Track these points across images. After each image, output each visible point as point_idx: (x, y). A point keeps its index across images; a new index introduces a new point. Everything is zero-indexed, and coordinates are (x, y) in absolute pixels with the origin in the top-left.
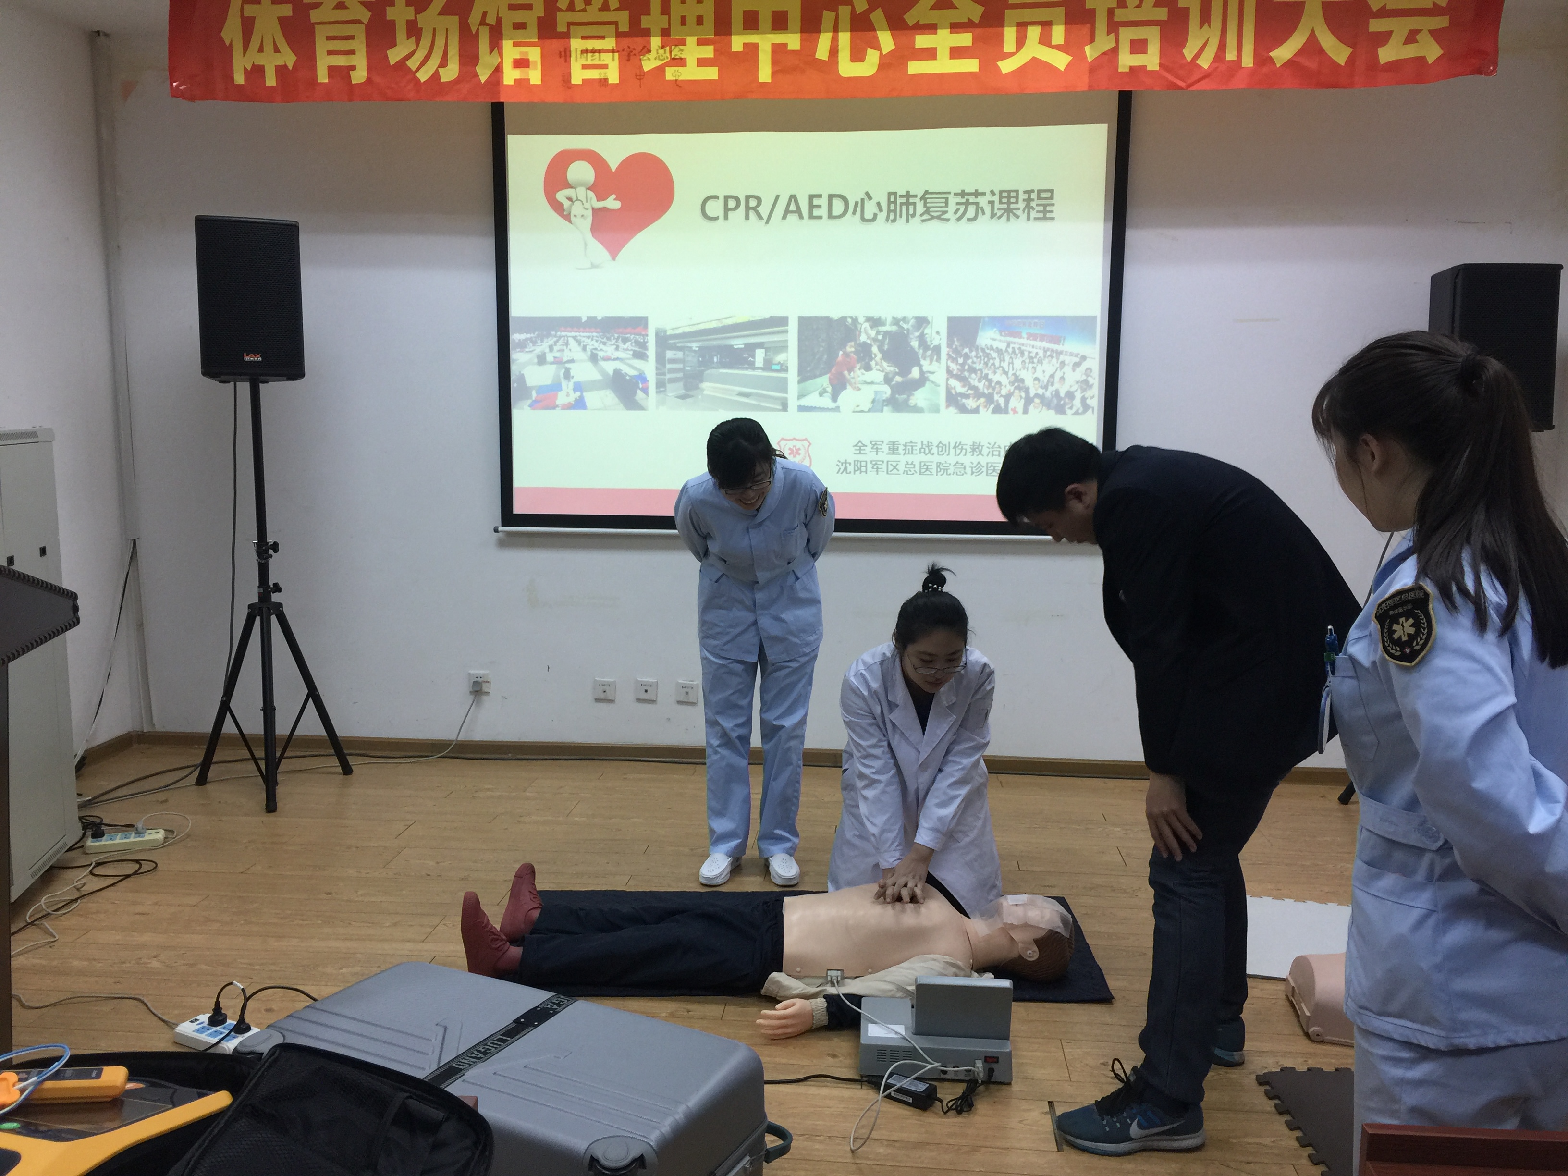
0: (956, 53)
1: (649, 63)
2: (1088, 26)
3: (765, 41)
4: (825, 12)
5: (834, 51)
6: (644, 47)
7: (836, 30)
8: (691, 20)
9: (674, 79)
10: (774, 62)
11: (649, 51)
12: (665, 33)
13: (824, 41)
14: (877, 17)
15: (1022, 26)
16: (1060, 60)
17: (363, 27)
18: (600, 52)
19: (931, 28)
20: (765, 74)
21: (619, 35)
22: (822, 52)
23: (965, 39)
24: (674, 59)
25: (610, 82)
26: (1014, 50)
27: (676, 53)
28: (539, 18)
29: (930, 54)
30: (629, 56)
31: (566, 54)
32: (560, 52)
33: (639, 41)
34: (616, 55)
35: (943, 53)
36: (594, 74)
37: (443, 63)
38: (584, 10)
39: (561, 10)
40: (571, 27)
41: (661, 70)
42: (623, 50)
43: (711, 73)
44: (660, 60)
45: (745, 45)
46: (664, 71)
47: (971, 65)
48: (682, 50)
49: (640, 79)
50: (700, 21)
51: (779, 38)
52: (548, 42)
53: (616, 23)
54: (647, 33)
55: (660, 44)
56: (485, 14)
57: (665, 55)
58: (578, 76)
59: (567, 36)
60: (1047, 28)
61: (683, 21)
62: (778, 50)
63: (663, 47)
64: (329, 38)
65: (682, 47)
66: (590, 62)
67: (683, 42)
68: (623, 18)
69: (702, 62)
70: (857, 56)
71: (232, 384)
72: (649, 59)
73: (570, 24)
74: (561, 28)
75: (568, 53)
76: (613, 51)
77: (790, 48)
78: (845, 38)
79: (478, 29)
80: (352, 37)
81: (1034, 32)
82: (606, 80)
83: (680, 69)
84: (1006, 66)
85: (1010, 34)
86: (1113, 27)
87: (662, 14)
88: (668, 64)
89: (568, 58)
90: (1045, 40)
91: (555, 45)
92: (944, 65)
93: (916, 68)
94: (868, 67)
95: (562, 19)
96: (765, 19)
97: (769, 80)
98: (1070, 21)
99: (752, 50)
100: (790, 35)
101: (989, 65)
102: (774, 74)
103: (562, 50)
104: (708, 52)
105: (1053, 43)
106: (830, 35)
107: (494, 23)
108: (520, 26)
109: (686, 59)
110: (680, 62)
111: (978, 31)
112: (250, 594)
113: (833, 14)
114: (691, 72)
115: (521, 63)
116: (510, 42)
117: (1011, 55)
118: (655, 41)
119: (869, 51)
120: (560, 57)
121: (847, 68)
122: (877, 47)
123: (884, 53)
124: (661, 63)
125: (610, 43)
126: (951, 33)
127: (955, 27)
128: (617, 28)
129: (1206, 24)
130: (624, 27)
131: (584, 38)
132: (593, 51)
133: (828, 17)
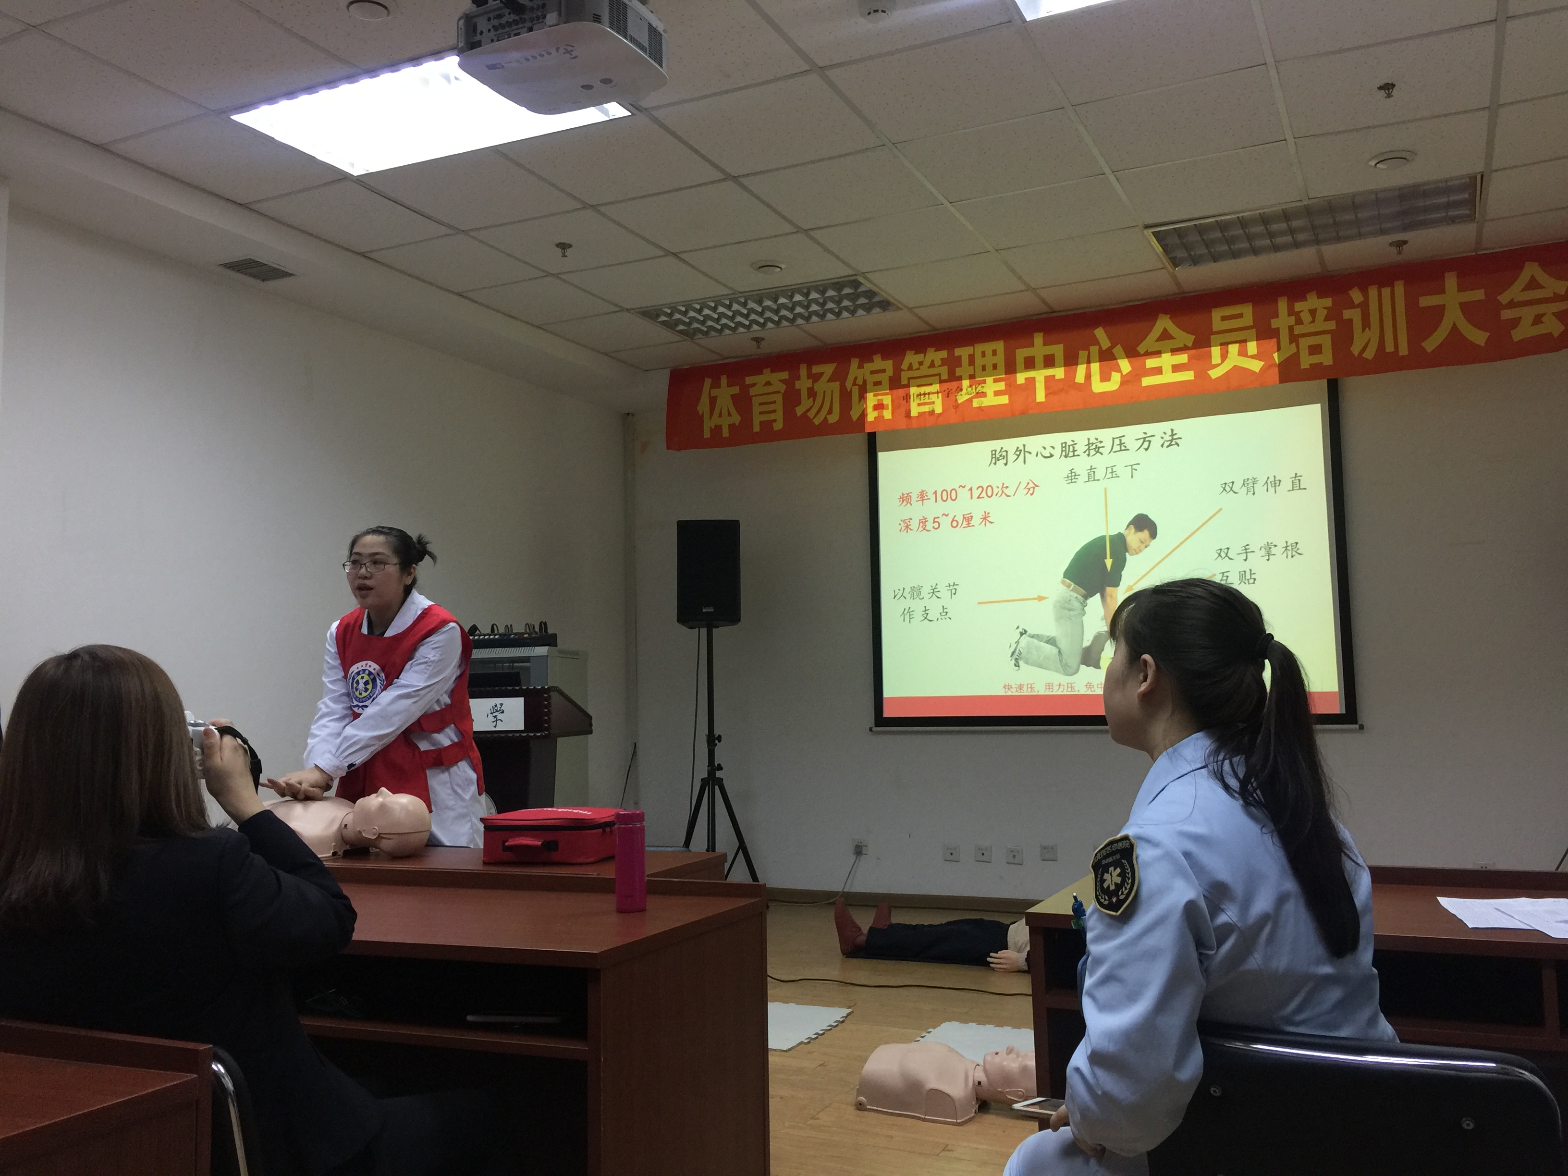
0: (1176, 368)
1: (962, 398)
2: (1275, 340)
3: (1040, 375)
4: (1081, 352)
5: (1088, 376)
6: (958, 387)
7: (1089, 362)
8: (989, 367)
9: (978, 406)
10: (1046, 388)
11: (961, 390)
12: (972, 377)
13: (1081, 370)
14: (1118, 350)
15: (1224, 345)
16: (1256, 366)
17: (781, 395)
18: (929, 394)
19: (1158, 353)
20: (1041, 396)
21: (941, 382)
22: (1080, 377)
23: (1182, 358)
24: (977, 393)
25: (936, 412)
26: (1220, 362)
27: (979, 389)
28: (890, 377)
29: (1158, 371)
30: (948, 394)
31: (907, 398)
32: (904, 397)
33: (954, 385)
34: (940, 395)
35: (1167, 369)
36: (926, 409)
37: (830, 412)
38: (918, 369)
39: (904, 371)
40: (911, 380)
41: (970, 401)
42: (944, 391)
43: (1004, 400)
44: (968, 394)
45: (1026, 379)
46: (972, 401)
47: (1188, 376)
48: (983, 387)
49: (956, 408)
50: (995, 367)
51: (1050, 372)
52: (894, 391)
53: (939, 375)
54: (960, 379)
55: (969, 385)
56: (856, 378)
57: (973, 391)
58: (915, 411)
59: (908, 386)
60: (1243, 344)
61: (984, 368)
62: (1049, 380)
63: (971, 386)
64: (761, 404)
65: (983, 385)
66: (922, 401)
67: (984, 382)
68: (944, 371)
69: (997, 393)
70: (1105, 377)
71: (697, 629)
72: (961, 395)
73: (909, 379)
74: (904, 381)
75: (908, 397)
76: (938, 393)
77: (1057, 377)
78: (1095, 367)
79: (851, 389)
80: (775, 402)
81: (1234, 349)
82: (933, 411)
83: (983, 399)
84: (1214, 374)
85: (1216, 351)
86: (1294, 338)
87: (970, 365)
88: (974, 397)
89: (908, 400)
90: (1243, 353)
91: (901, 392)
92: (1169, 377)
93: (1147, 381)
94: (1114, 384)
95: (905, 376)
96: (1039, 360)
97: (1043, 400)
98: (1258, 338)
99: (1031, 382)
100: (1057, 369)
101: (1201, 375)
102: (1046, 396)
103: (905, 395)
104: (1001, 386)
105: (1249, 354)
106: (1085, 366)
107: (861, 384)
108: (878, 384)
109: (986, 392)
110: (983, 395)
111: (1193, 351)
112: (702, 772)
113: (1086, 353)
114: (991, 400)
115: (879, 407)
116: (872, 394)
117: (1218, 365)
118: (966, 383)
119: (1113, 373)
120: (904, 399)
121: (1098, 387)
122: (1118, 370)
123: (1124, 373)
124: (970, 396)
125: (936, 387)
126: (1172, 355)
127: (1174, 351)
128: (940, 377)
129: (1367, 329)
130: (945, 376)
131: (919, 386)
132: (925, 394)
133: (1083, 354)
